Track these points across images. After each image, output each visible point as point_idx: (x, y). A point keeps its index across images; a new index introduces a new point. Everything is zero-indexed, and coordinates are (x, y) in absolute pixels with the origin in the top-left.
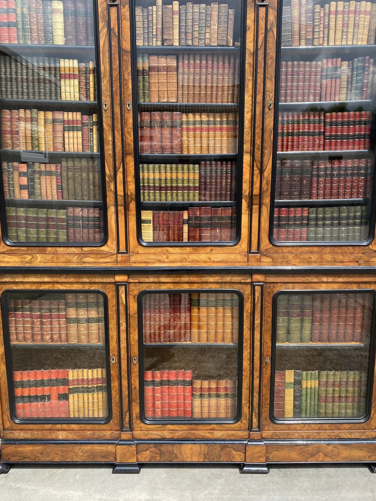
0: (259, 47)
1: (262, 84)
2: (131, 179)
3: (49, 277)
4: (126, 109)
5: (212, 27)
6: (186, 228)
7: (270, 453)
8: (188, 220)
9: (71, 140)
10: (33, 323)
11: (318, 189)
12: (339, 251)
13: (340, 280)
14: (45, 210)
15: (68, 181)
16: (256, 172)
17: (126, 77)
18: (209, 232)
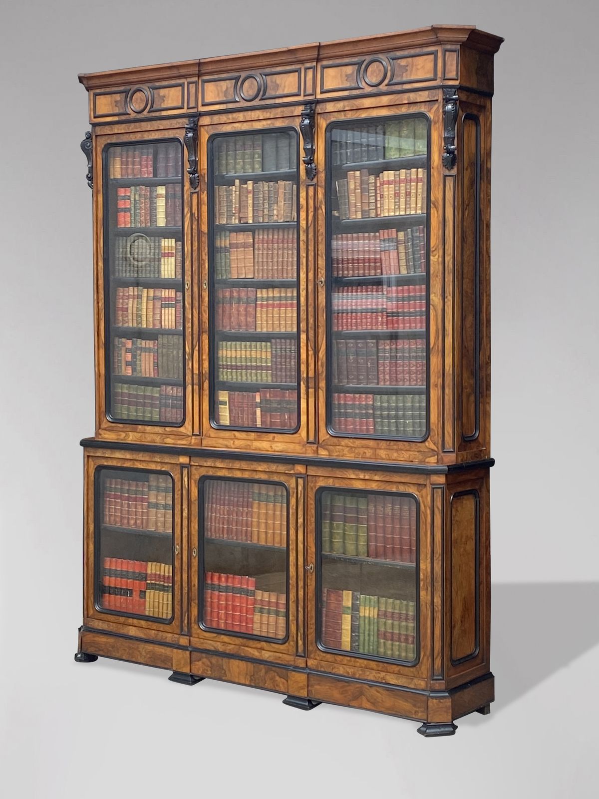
0: (309, 225)
1: (313, 261)
2: (205, 357)
3: (130, 454)
4: (202, 288)
5: (279, 204)
6: (258, 411)
7: (312, 686)
8: (260, 403)
9: (167, 317)
10: (122, 505)
11: (384, 373)
12: (395, 447)
13: (377, 478)
14: (143, 387)
15: (162, 358)
16: (311, 352)
17: (204, 258)
18: (279, 418)
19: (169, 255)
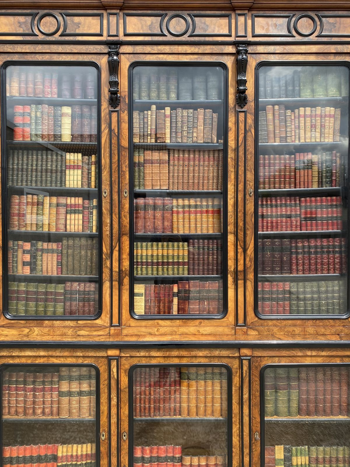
0: (239, 145)
1: (243, 175)
2: (126, 256)
3: (44, 351)
4: (123, 196)
5: (199, 128)
6: (175, 300)
8: (178, 293)
9: (73, 222)
10: (26, 396)
11: (297, 265)
12: (321, 324)
13: (324, 353)
14: (44, 284)
15: (67, 258)
16: (240, 250)
17: (124, 169)
18: (197, 304)
19: (75, 167)
